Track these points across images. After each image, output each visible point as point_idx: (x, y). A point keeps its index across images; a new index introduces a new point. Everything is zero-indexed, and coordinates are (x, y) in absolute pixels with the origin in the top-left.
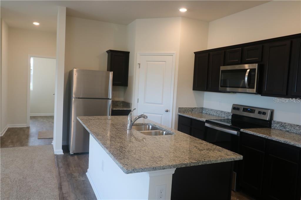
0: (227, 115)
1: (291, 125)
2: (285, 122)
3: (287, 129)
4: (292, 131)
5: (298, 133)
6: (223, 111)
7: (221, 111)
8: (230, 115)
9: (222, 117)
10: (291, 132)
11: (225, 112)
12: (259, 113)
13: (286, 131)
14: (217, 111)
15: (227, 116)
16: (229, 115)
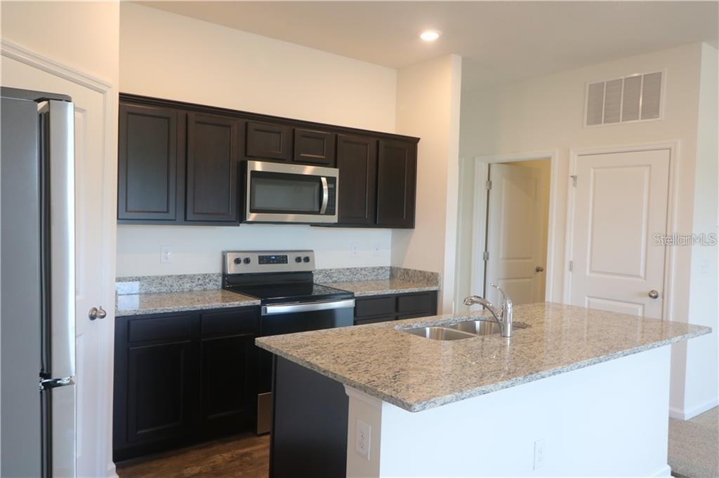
0: (200, 282)
1: (339, 271)
2: (331, 268)
3: (335, 279)
4: (342, 280)
5: (348, 280)
6: (185, 276)
7: (179, 276)
8: (210, 281)
9: (183, 292)
10: (340, 282)
11: (192, 278)
12: (298, 260)
13: (333, 282)
14: (163, 278)
15: (201, 285)
16: (207, 280)
